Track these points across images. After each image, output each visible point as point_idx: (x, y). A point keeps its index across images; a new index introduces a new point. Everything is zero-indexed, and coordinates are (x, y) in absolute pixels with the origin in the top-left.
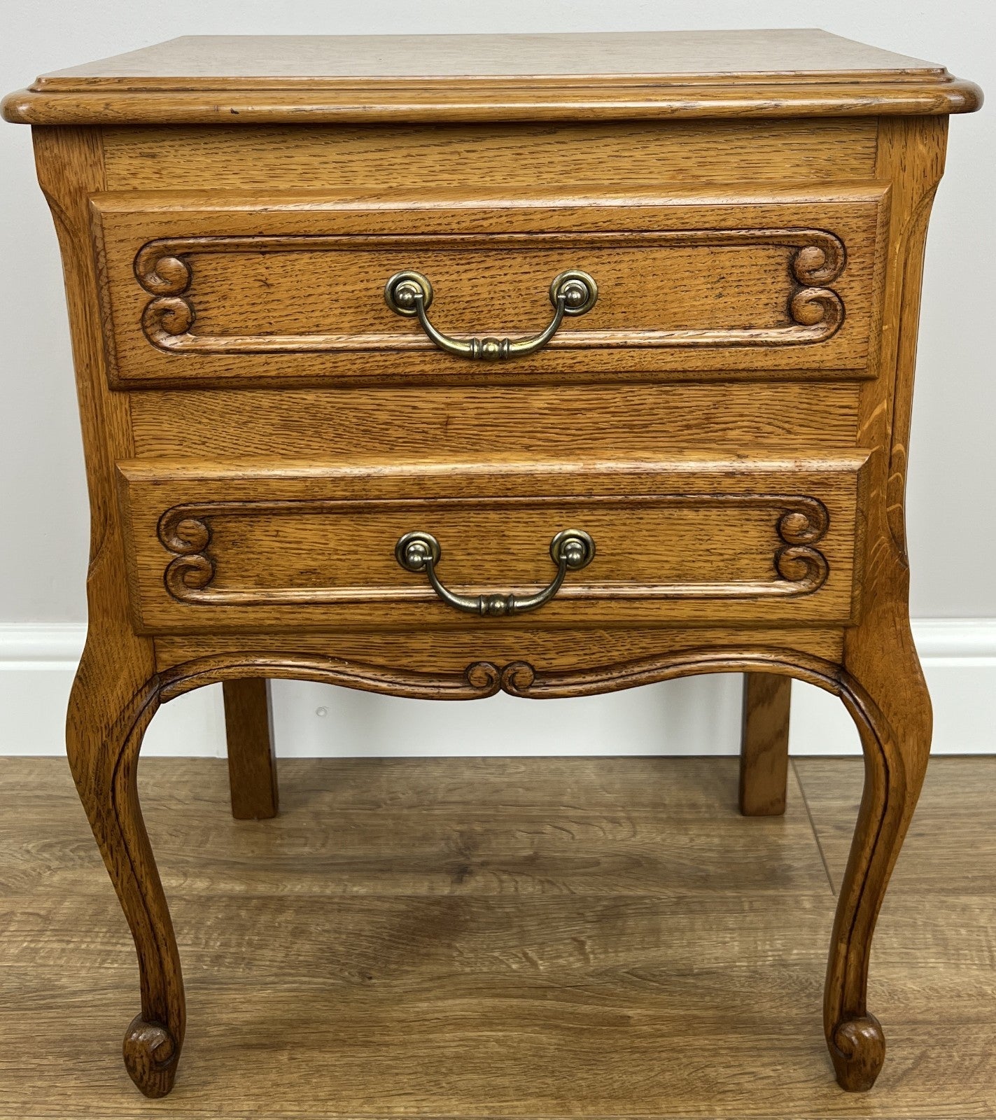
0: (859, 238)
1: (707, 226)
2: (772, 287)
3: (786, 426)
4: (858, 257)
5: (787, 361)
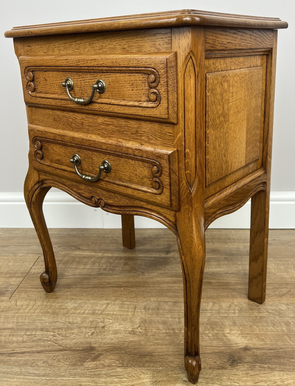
0: (162, 71)
1: (125, 66)
2: (145, 88)
3: (156, 137)
4: (163, 78)
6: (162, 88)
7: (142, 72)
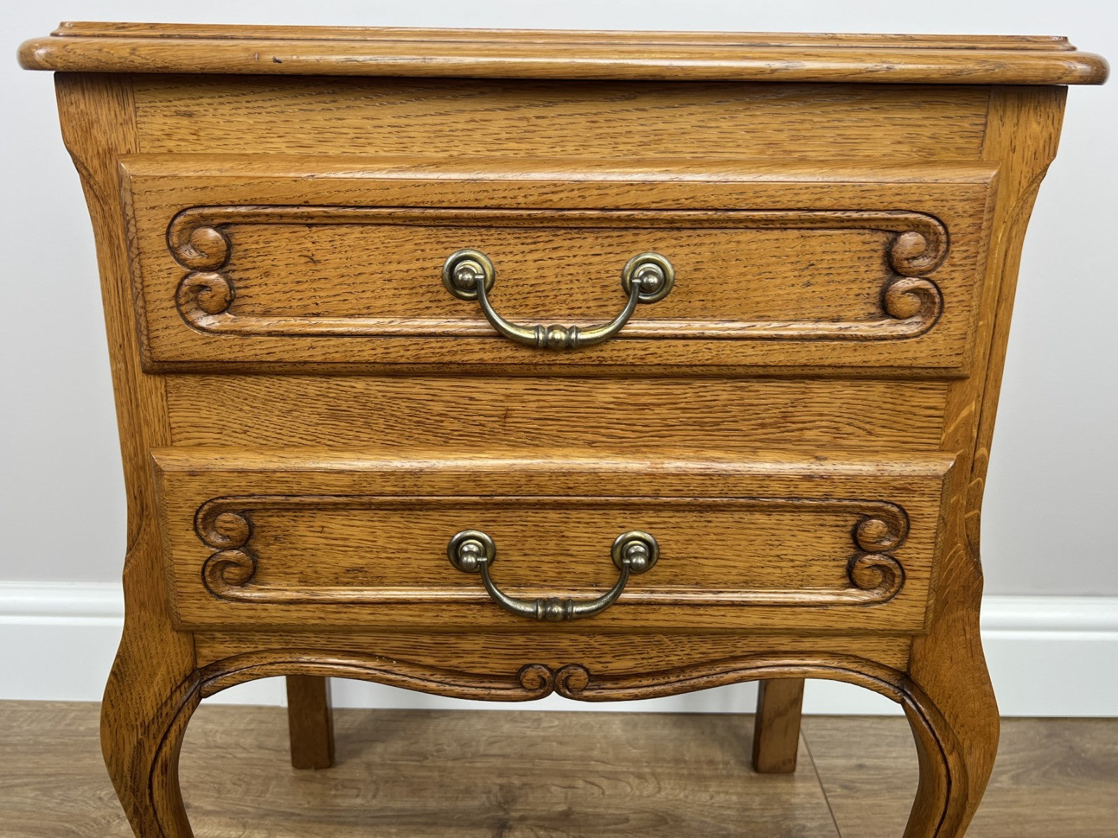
0: (965, 223)
1: (799, 205)
2: (865, 276)
3: (868, 427)
4: (962, 245)
5: (878, 357)
6: (954, 275)
7: (866, 225)
